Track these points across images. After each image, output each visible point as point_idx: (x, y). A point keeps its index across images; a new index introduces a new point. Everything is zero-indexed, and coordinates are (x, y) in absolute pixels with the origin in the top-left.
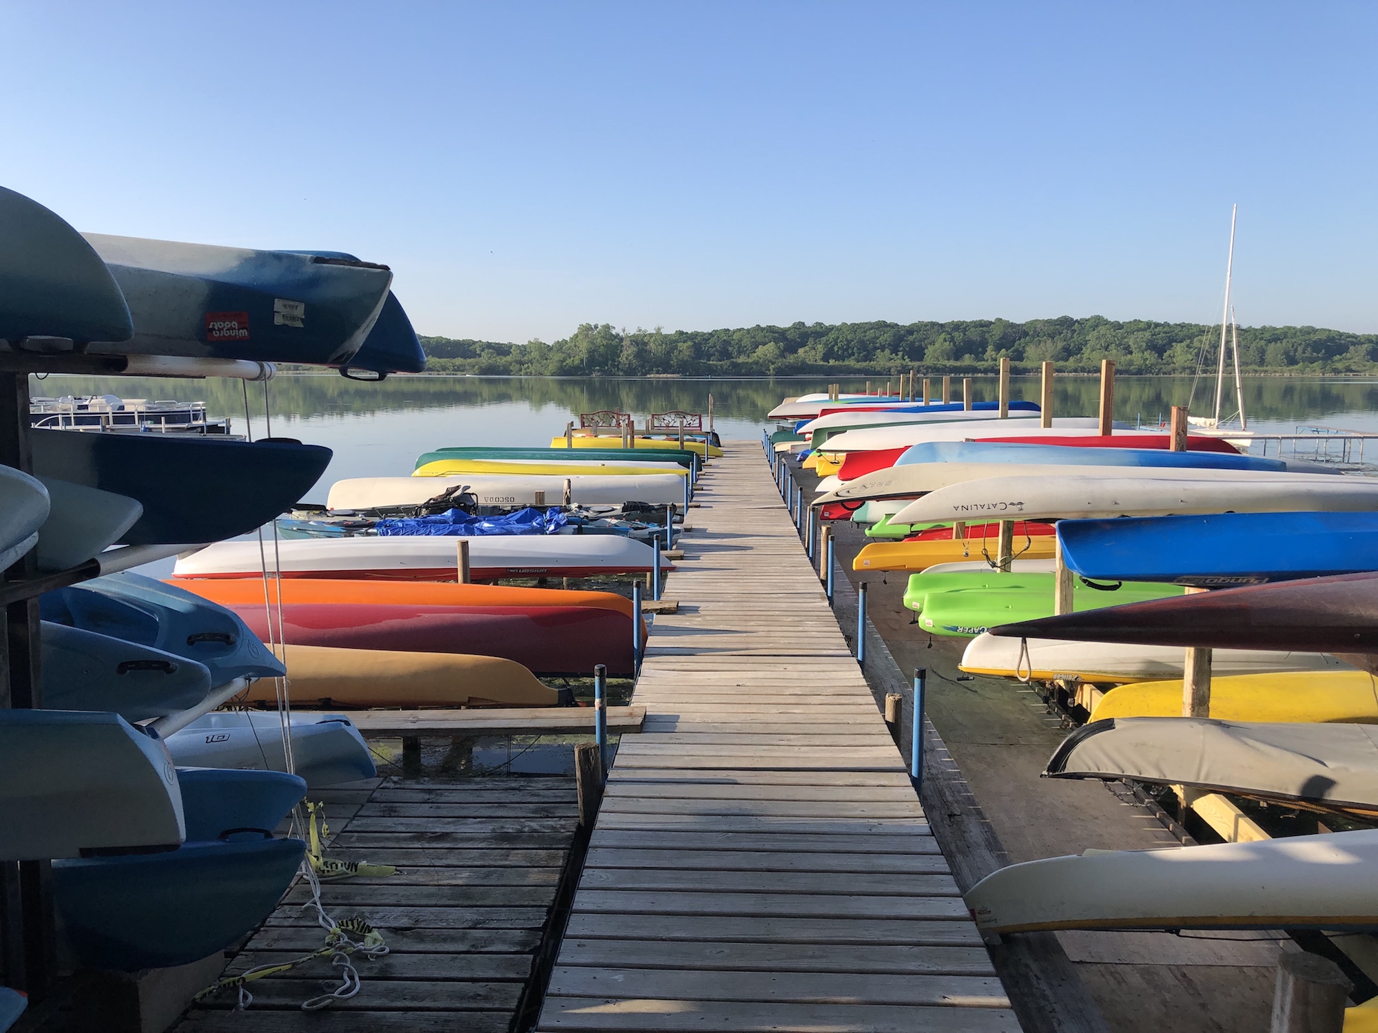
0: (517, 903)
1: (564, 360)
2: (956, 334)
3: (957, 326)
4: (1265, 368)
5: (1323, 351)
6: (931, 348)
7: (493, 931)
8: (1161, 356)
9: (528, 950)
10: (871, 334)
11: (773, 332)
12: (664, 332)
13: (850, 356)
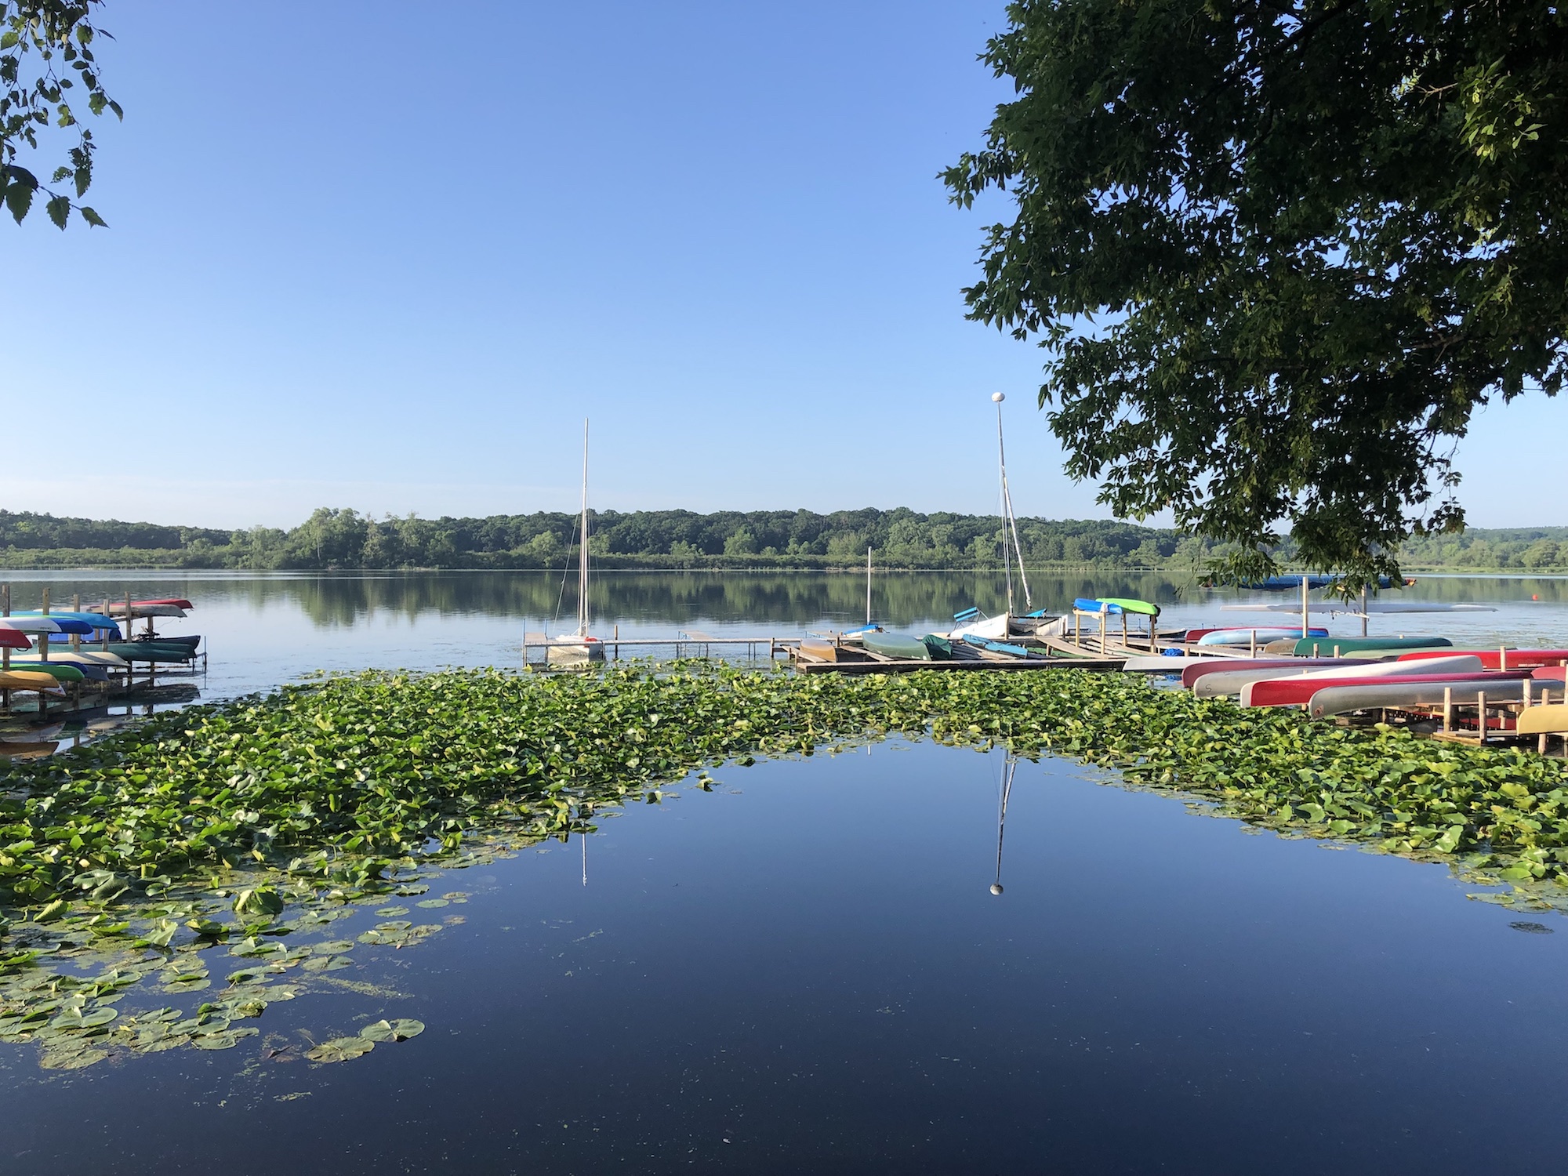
1: (294, 550)
2: (757, 525)
3: (760, 517)
4: (1062, 562)
5: (1117, 546)
6: (729, 543)
8: (962, 550)
10: (667, 523)
11: (557, 520)
12: (416, 517)
13: (643, 547)
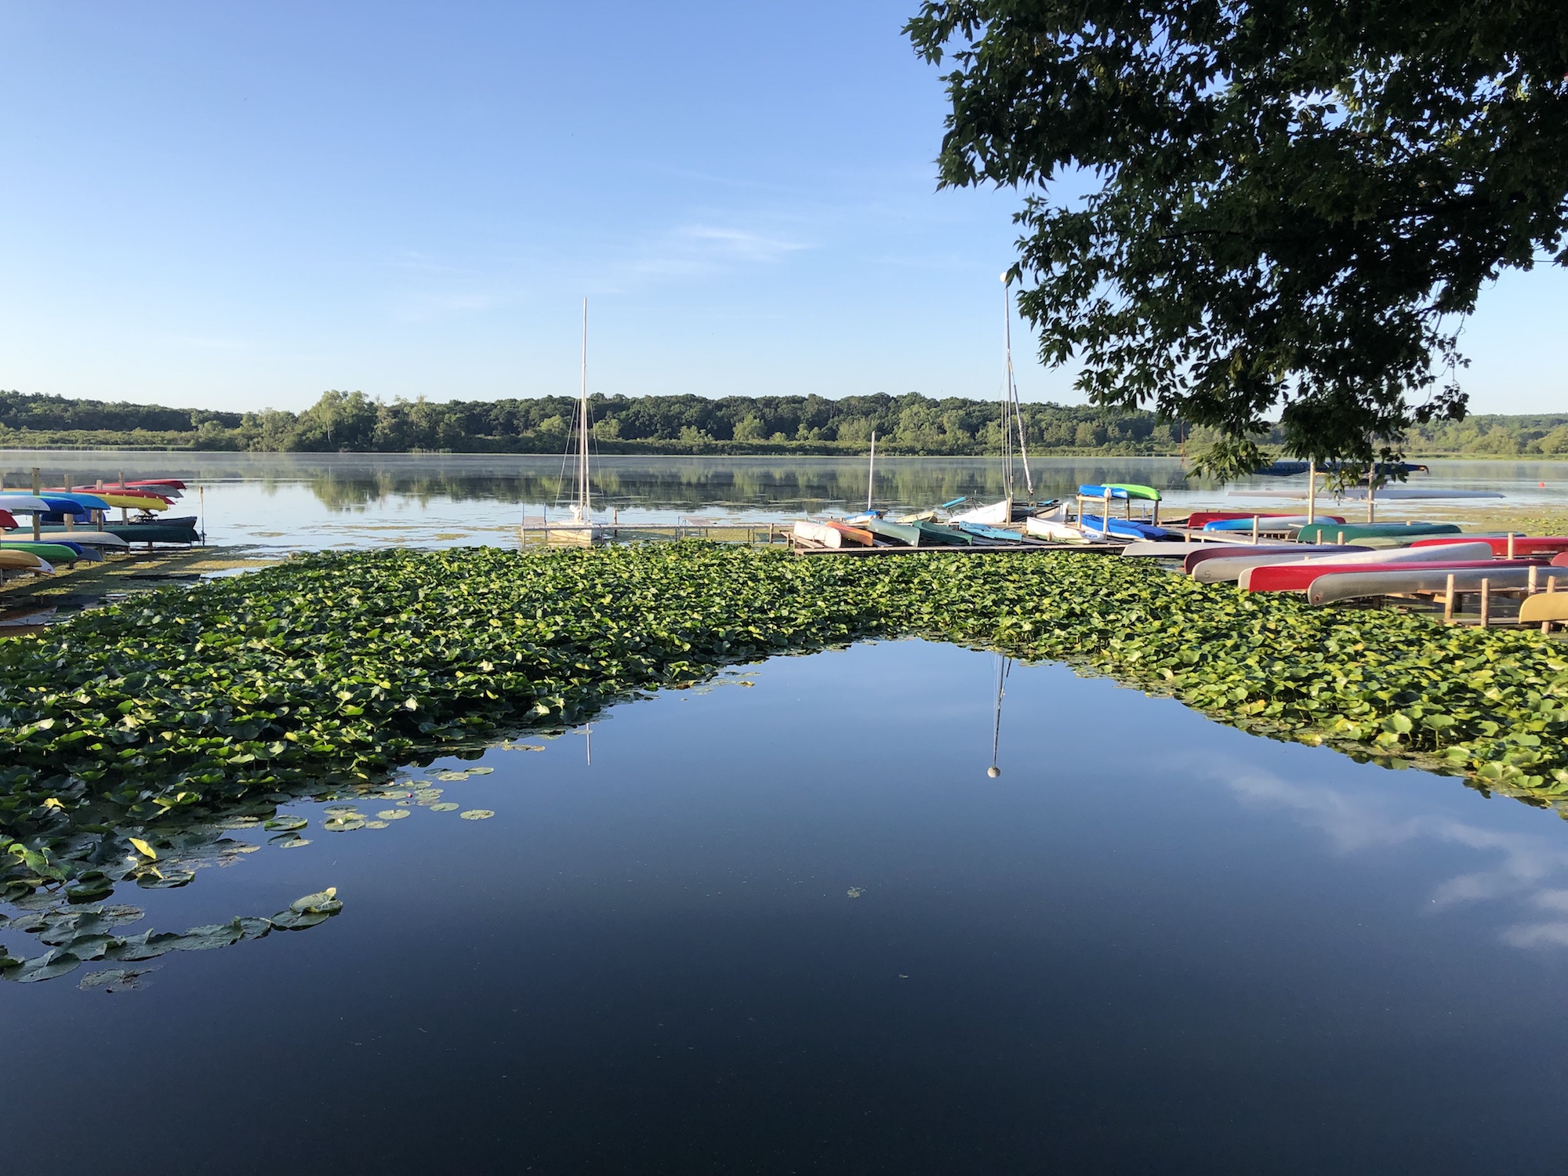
1: (304, 433)
2: (766, 410)
3: (770, 402)
4: (1074, 449)
6: (738, 429)
8: (973, 436)
10: (676, 408)
12: (426, 400)
13: (653, 432)
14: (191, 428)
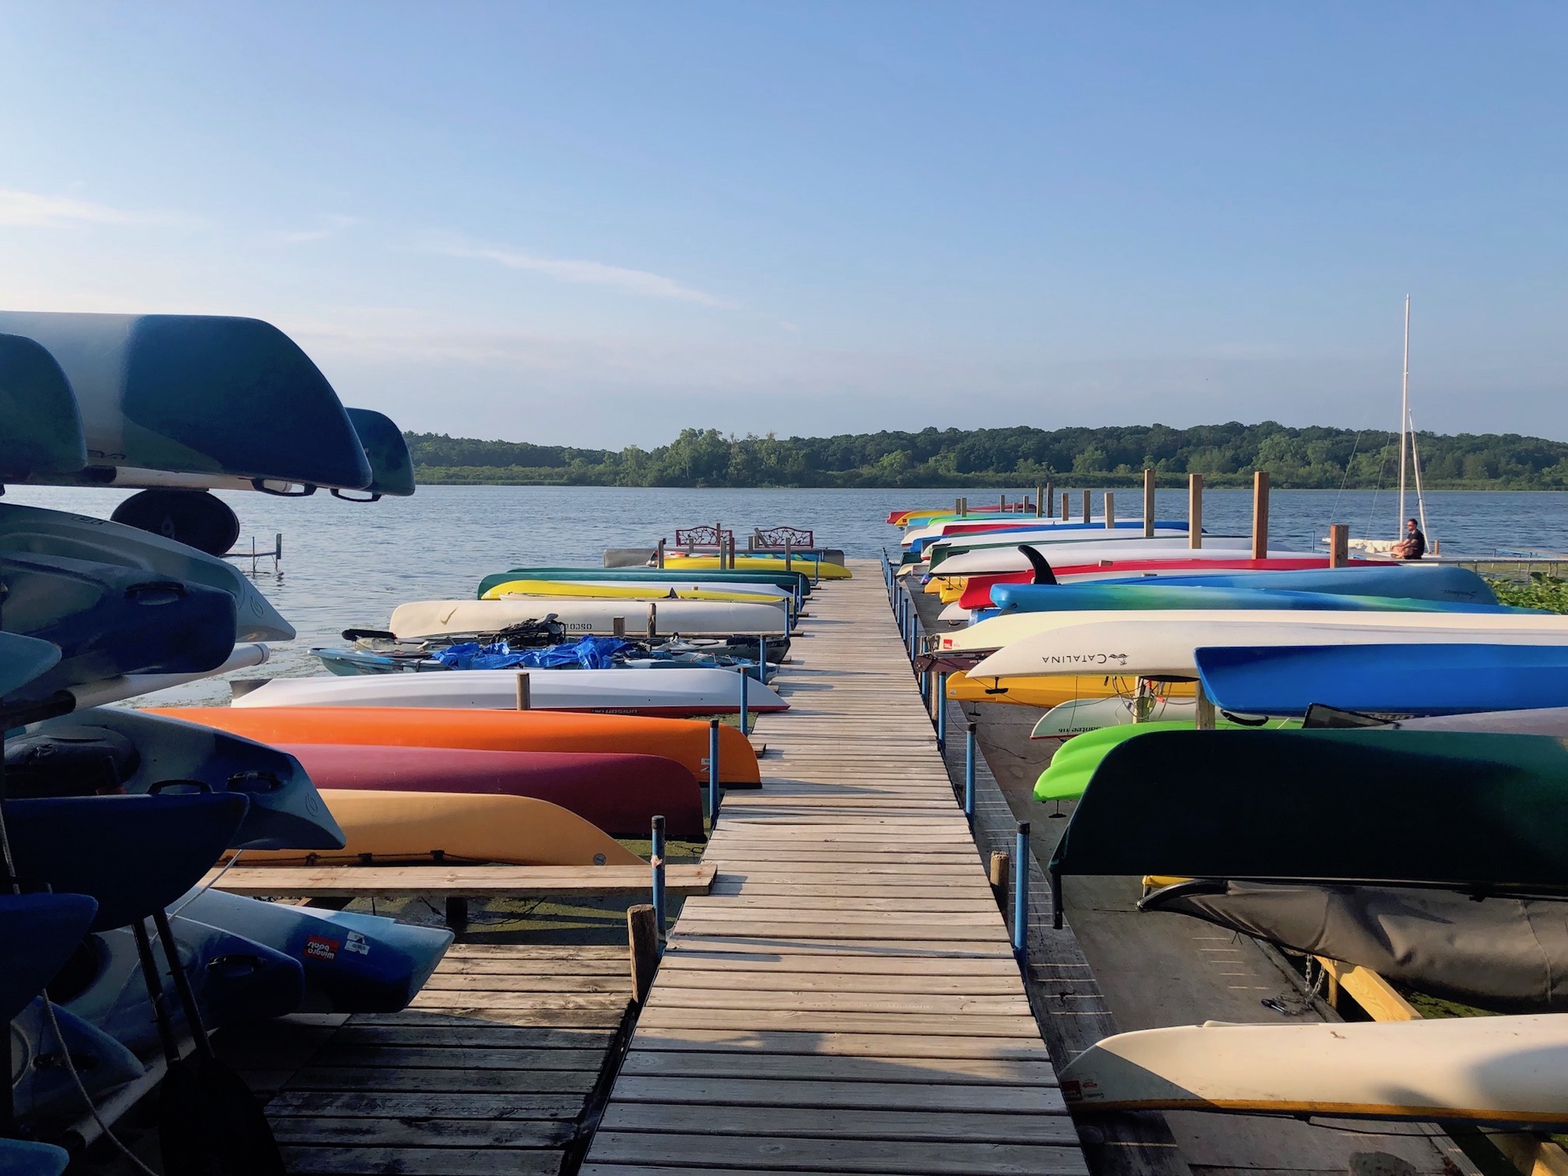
0: (552, 1090)
1: (666, 469)
2: (1108, 441)
3: (1111, 432)
4: (1463, 482)
5: (1530, 462)
6: (1078, 460)
7: (521, 1122)
8: (1343, 467)
9: (559, 1144)
10: (1012, 441)
11: (901, 439)
12: (777, 438)
13: (986, 468)
14: (563, 464)
